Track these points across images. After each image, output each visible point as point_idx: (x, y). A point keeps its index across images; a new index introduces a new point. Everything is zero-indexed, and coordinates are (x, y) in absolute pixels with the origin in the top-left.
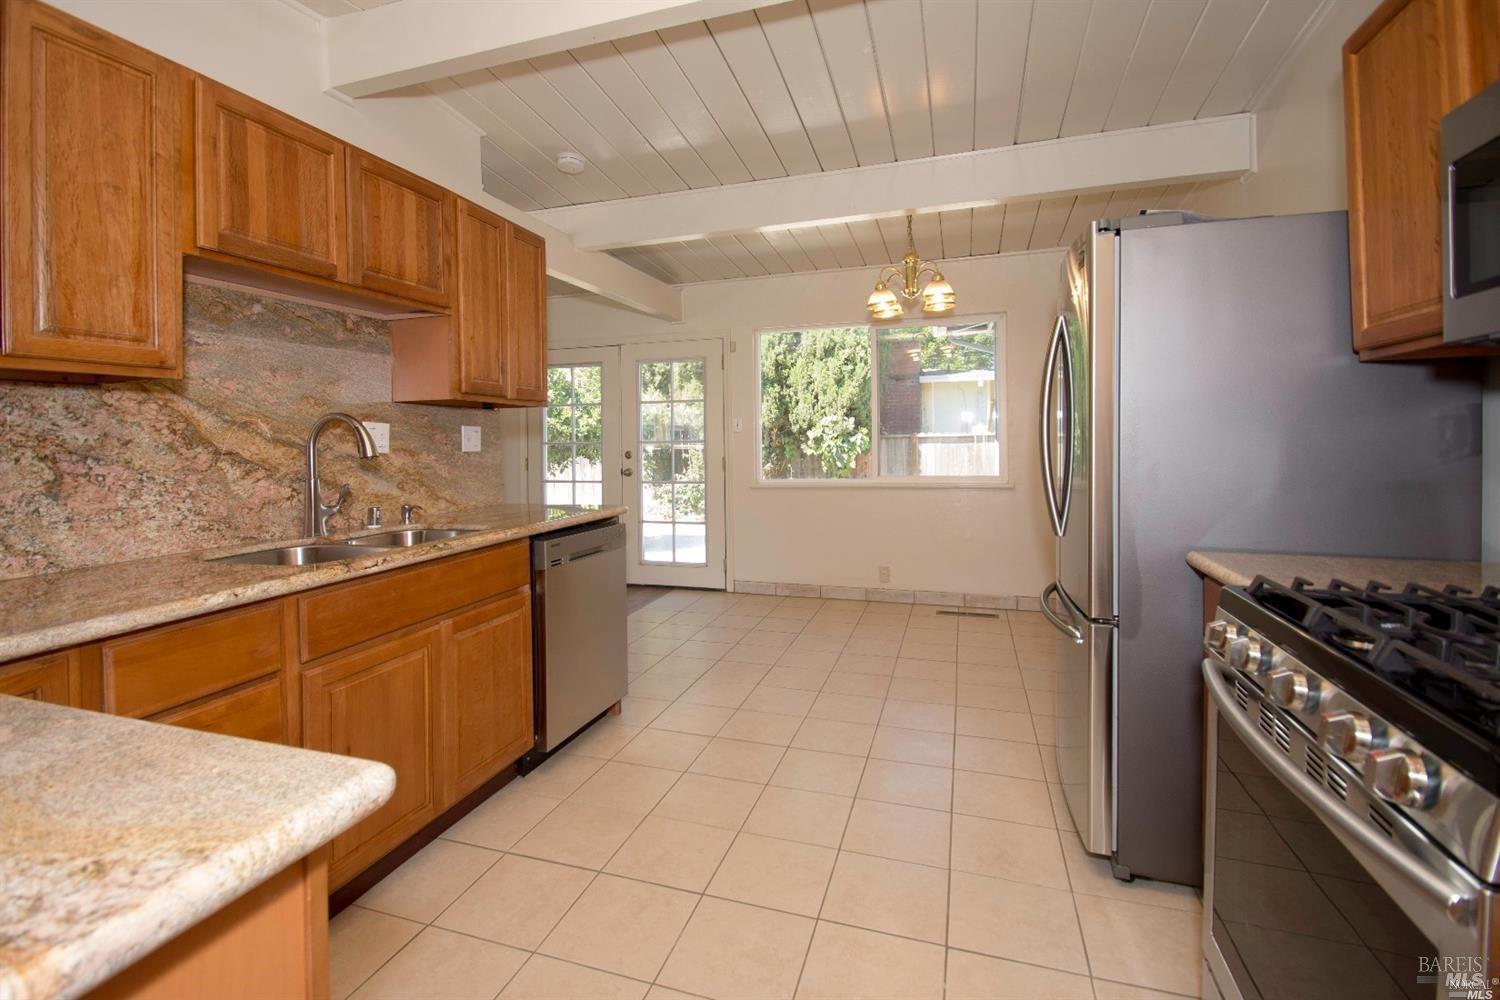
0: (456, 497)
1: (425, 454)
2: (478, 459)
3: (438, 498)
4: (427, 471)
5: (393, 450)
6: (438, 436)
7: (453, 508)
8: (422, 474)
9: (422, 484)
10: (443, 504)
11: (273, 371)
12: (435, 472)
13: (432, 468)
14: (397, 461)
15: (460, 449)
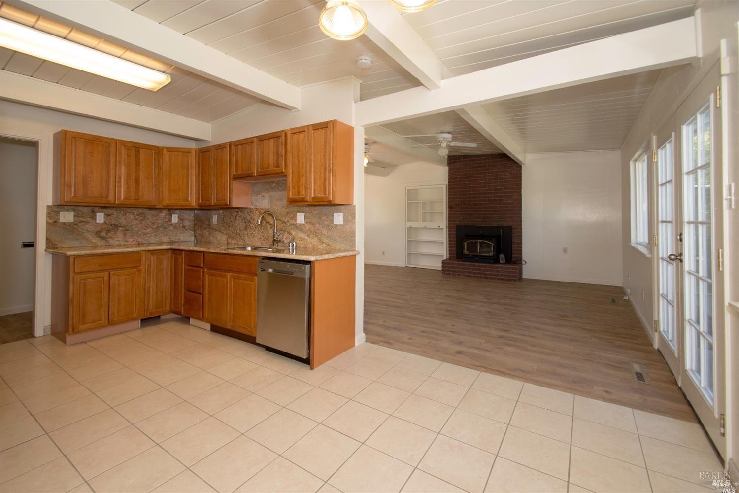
0: (330, 243)
1: (317, 225)
2: (341, 227)
3: (322, 242)
4: (318, 231)
5: (306, 223)
6: (323, 218)
7: (328, 248)
8: (316, 232)
9: (316, 236)
10: (324, 245)
11: (277, 200)
12: (321, 232)
13: (321, 230)
14: (308, 227)
15: (333, 223)
